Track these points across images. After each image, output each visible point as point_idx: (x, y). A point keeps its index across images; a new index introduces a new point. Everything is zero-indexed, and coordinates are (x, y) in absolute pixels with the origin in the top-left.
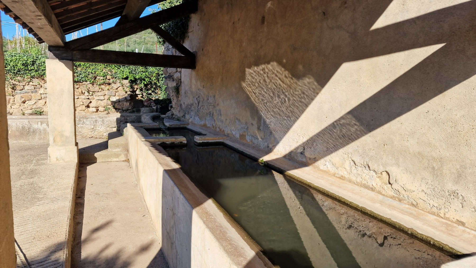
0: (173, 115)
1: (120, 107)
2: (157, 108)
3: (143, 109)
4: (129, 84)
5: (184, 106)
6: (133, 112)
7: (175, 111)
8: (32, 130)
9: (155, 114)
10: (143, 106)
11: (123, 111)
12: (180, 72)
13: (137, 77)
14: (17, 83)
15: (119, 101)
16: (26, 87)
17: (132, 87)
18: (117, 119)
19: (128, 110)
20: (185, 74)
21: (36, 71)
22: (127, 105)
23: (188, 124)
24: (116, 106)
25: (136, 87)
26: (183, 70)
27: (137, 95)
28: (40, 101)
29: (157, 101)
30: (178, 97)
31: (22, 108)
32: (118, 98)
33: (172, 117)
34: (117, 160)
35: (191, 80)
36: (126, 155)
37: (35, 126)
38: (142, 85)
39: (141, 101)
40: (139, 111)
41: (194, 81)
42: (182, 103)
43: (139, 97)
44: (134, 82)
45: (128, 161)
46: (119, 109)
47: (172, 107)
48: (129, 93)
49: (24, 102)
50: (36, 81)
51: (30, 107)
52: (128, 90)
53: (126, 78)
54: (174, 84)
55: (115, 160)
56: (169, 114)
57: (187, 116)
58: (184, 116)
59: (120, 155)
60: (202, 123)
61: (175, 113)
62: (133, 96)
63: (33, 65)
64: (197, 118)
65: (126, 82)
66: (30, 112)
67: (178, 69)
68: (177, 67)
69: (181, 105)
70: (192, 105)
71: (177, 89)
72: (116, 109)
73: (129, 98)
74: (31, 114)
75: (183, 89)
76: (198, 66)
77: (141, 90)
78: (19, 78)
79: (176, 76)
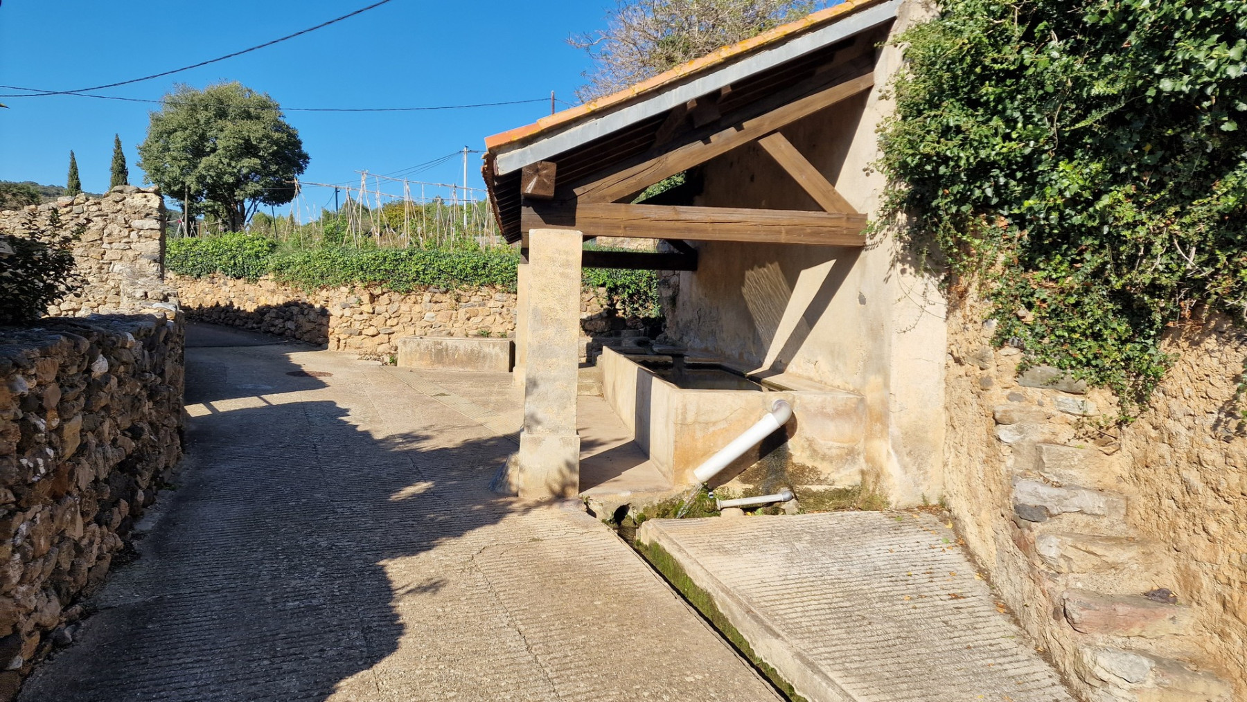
0: (666, 338)
1: (592, 328)
2: (645, 330)
3: (624, 332)
4: (606, 294)
5: (681, 324)
6: (611, 335)
7: (670, 333)
8: (482, 355)
9: (642, 338)
10: (625, 327)
11: (597, 333)
12: (678, 275)
13: (619, 283)
14: (462, 293)
15: (590, 319)
16: (473, 299)
17: (610, 298)
18: (588, 344)
19: (602, 332)
20: (684, 278)
21: (487, 276)
22: (601, 324)
23: (686, 350)
24: (587, 325)
25: (616, 298)
26: (682, 273)
27: (616, 311)
28: (488, 318)
29: (647, 320)
30: (674, 311)
31: (465, 326)
32: (589, 314)
33: (665, 341)
34: (588, 393)
35: (691, 286)
36: (600, 388)
37: (486, 350)
38: (625, 296)
39: (622, 319)
40: (618, 334)
41: (694, 288)
42: (679, 319)
43: (620, 313)
44: (613, 290)
45: (602, 395)
46: (590, 331)
47: (665, 327)
48: (606, 307)
49: (468, 319)
50: (485, 290)
51: (475, 326)
52: (604, 302)
53: (603, 285)
54: (670, 293)
55: (586, 393)
56: (660, 337)
57: (685, 339)
58: (681, 339)
59: (592, 387)
60: (703, 346)
61: (669, 335)
62: (611, 311)
63: (484, 268)
64: (697, 340)
65: (602, 291)
66: (475, 332)
67: (677, 272)
68: (673, 268)
69: (678, 323)
70: (691, 321)
71: (673, 300)
72: (586, 330)
73: (605, 315)
74: (476, 336)
75: (681, 299)
76: (701, 267)
77: (624, 302)
78: (465, 286)
79: (673, 280)
